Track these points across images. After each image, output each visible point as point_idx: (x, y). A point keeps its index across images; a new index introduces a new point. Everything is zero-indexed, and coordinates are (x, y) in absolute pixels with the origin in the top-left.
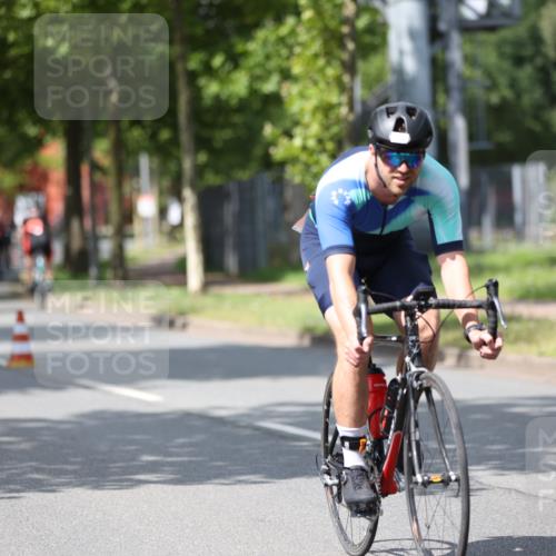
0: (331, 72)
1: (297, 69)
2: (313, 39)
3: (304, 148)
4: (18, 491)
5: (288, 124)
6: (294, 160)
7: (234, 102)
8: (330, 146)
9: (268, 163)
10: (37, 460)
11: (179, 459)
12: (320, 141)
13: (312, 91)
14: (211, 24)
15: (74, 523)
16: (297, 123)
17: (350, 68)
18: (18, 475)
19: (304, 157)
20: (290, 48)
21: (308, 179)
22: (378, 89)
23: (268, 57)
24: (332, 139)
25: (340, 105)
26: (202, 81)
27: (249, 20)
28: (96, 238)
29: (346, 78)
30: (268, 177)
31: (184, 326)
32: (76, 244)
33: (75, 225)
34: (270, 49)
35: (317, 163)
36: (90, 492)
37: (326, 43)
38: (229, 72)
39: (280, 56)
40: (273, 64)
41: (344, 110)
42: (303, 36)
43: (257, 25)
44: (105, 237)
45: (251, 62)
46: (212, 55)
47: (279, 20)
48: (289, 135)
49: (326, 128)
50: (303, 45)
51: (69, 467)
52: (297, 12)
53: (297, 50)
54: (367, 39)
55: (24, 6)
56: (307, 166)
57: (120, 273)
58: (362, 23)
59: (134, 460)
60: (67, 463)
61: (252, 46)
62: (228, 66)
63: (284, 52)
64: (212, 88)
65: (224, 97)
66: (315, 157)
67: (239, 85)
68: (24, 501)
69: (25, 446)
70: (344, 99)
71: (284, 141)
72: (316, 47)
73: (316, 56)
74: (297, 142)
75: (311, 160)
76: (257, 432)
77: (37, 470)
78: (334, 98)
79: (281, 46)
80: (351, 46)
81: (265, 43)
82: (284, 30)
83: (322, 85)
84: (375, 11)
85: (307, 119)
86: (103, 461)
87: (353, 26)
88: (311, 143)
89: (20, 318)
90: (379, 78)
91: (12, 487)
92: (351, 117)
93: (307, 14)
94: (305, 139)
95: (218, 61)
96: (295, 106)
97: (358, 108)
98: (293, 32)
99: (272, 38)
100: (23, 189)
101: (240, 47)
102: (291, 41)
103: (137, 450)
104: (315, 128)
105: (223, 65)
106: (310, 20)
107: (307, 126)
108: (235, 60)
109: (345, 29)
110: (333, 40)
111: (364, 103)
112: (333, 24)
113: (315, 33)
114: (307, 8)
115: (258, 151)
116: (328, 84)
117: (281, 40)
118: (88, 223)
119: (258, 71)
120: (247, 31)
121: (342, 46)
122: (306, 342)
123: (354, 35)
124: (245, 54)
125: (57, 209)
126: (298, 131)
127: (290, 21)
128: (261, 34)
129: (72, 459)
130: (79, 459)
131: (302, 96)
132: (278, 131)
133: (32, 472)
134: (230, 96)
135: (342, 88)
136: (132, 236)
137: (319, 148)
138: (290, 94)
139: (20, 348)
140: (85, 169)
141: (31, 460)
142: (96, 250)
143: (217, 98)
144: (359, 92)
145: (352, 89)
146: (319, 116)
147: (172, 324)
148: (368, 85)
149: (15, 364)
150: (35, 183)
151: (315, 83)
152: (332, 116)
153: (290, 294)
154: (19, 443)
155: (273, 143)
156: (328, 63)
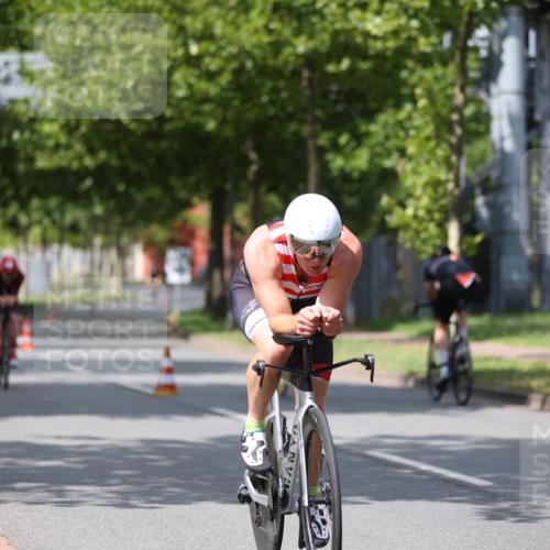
0: (440, 153)
1: (411, 150)
2: (427, 124)
3: (415, 217)
4: (159, 502)
5: (402, 195)
6: (406, 227)
7: (356, 175)
8: (437, 216)
9: (383, 228)
12: (429, 212)
13: (424, 168)
14: (340, 108)
15: (207, 531)
16: (410, 195)
17: (457, 150)
19: (414, 224)
20: (406, 130)
21: (418, 244)
22: (480, 169)
23: (387, 138)
24: (439, 210)
25: (447, 181)
26: (329, 156)
27: (373, 105)
29: (454, 159)
30: (383, 240)
32: (217, 291)
33: (217, 276)
34: (390, 131)
35: (426, 230)
36: (220, 505)
37: (437, 127)
38: (353, 149)
39: (397, 137)
40: (392, 143)
41: (451, 186)
42: (418, 121)
43: (379, 110)
45: (373, 141)
46: (339, 134)
47: (398, 106)
48: (403, 206)
49: (435, 200)
50: (417, 129)
51: (204, 484)
52: (414, 101)
53: (412, 132)
54: (473, 126)
55: (180, 87)
56: (417, 232)
58: (469, 111)
61: (373, 128)
62: (353, 144)
63: (401, 134)
64: (337, 163)
65: (348, 170)
66: (424, 225)
67: (361, 160)
68: (164, 511)
69: (166, 463)
70: (451, 176)
71: (398, 210)
72: (429, 130)
73: (428, 138)
74: (410, 211)
75: (421, 228)
76: (365, 460)
78: (443, 175)
79: (399, 128)
80: (459, 131)
81: (385, 125)
82: (402, 115)
83: (433, 164)
84: (480, 102)
85: (418, 192)
86: (233, 479)
87: (461, 114)
88: (422, 213)
89: (167, 354)
90: (482, 160)
91: (154, 498)
92: (457, 192)
93: (422, 103)
94: (416, 209)
95: (343, 139)
96: (408, 181)
97: (463, 184)
98: (409, 117)
99: (392, 120)
100: (173, 243)
101: (363, 128)
102: (408, 124)
104: (425, 201)
105: (348, 143)
106: (424, 108)
107: (418, 199)
108: (359, 138)
109: (455, 117)
110: (443, 125)
111: (468, 180)
112: (444, 111)
113: (428, 118)
114: (422, 96)
115: (375, 219)
116: (438, 163)
117: (400, 124)
118: (227, 273)
119: (379, 149)
120: (370, 116)
121: (451, 131)
122: (411, 383)
123: (462, 122)
124: (368, 134)
125: (202, 260)
126: (410, 202)
127: (408, 107)
128: (382, 118)
129: (207, 477)
130: (212, 477)
131: (415, 172)
132: (393, 201)
134: (352, 170)
135: (450, 167)
137: (427, 217)
138: (404, 170)
139: (165, 379)
140: (227, 229)
141: (171, 476)
143: (342, 170)
144: (464, 171)
145: (458, 169)
146: (430, 191)
148: (473, 165)
149: (162, 393)
150: (184, 239)
151: (428, 162)
152: (441, 190)
153: (398, 341)
154: (162, 460)
155: (389, 212)
156: (438, 145)
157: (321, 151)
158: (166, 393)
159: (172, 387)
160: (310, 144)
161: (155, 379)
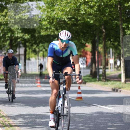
10: (82, 124)
11: (118, 124)
18: (78, 127)
28: (99, 69)
31: (120, 91)
32: (94, 70)
33: (94, 65)
44: (101, 69)
51: (90, 126)
57: (104, 78)
59: (107, 124)
60: (90, 125)
77: (83, 126)
86: (99, 124)
89: (79, 88)
100: (81, 56)
103: (107, 122)
125: (89, 61)
130: (93, 124)
133: (81, 126)
136: (108, 69)
139: (79, 95)
140: (96, 52)
142: (99, 71)
147: (117, 91)
157: (124, 29)
158: (80, 99)
159: (81, 98)
160: (121, 27)
161: (76, 95)
